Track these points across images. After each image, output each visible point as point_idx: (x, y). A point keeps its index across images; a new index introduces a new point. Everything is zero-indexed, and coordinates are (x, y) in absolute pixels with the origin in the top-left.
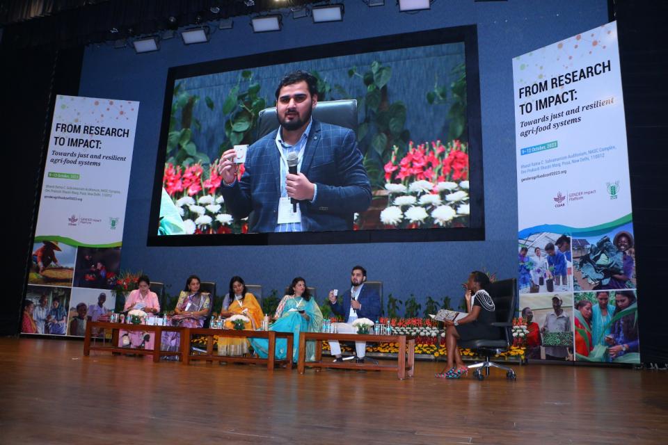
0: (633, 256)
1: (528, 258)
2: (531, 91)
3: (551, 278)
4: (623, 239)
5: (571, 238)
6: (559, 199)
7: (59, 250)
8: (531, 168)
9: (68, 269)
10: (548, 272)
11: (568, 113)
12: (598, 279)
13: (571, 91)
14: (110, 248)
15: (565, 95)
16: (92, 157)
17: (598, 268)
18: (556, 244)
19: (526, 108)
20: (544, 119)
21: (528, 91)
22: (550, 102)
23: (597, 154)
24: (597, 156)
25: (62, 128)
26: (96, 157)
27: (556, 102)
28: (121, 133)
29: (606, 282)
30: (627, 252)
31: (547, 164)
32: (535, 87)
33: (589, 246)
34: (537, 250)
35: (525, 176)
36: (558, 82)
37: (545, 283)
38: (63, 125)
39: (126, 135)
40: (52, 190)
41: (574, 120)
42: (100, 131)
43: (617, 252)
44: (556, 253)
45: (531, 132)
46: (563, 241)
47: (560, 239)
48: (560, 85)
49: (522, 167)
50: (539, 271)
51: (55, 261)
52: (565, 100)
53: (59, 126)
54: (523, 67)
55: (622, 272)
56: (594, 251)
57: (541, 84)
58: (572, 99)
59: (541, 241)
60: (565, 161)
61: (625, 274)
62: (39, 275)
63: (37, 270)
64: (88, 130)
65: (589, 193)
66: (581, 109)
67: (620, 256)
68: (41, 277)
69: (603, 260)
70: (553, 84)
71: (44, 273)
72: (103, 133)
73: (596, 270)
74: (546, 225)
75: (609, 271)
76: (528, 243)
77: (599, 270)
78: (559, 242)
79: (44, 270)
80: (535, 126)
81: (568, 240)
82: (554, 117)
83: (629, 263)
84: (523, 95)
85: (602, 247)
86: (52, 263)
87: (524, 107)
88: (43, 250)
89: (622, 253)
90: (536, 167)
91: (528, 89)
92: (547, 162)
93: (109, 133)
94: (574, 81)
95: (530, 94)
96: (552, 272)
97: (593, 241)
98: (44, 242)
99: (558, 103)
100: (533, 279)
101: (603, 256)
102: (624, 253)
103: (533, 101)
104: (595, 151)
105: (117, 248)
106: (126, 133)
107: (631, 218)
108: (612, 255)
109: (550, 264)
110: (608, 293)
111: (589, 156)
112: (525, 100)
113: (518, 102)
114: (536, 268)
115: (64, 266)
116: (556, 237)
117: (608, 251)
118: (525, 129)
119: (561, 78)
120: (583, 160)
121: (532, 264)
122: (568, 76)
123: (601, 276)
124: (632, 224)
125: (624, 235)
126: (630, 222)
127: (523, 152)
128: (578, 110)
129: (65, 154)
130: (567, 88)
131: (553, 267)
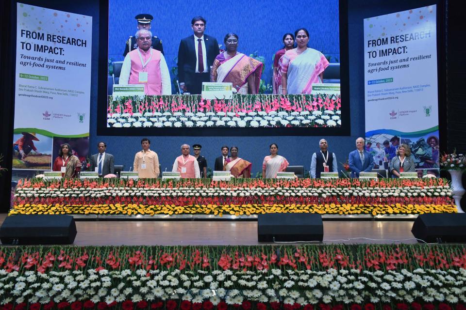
0: (438, 149)
1: (372, 149)
2: (376, 43)
3: (387, 161)
4: (433, 140)
5: (400, 138)
6: (393, 114)
7: (37, 140)
8: (374, 93)
9: (46, 155)
10: (385, 158)
11: (401, 61)
12: (417, 163)
13: (404, 47)
14: (81, 138)
15: (399, 49)
16: (57, 62)
17: (417, 156)
18: (391, 141)
19: (373, 54)
20: (385, 63)
21: (374, 43)
22: (389, 52)
23: (419, 88)
24: (419, 90)
25: (27, 34)
26: (60, 62)
27: (393, 53)
28: (80, 43)
29: (421, 164)
30: (435, 147)
31: (386, 92)
32: (379, 41)
33: (411, 143)
34: (378, 144)
35: (370, 98)
36: (395, 40)
37: (383, 164)
38: (27, 31)
39: (84, 45)
40: (25, 89)
41: (404, 66)
42: (62, 40)
43: (429, 147)
44: (391, 147)
45: (375, 70)
46: (395, 140)
47: (393, 138)
48: (396, 42)
49: (369, 92)
50: (379, 157)
51: (35, 149)
52: (399, 52)
53: (23, 32)
54: (371, 26)
55: (431, 159)
56: (414, 146)
57: (383, 39)
58: (404, 53)
59: (381, 139)
60: (398, 91)
61: (433, 160)
62: (21, 161)
63: (20, 157)
64: (51, 38)
65: (412, 112)
66: (409, 59)
67: (430, 150)
68: (24, 162)
69: (420, 151)
70: (391, 40)
71: (26, 159)
72: (64, 42)
73: (415, 157)
74: (384, 130)
75: (423, 158)
76: (371, 140)
77: (417, 157)
78: (392, 140)
79: (25, 157)
80: (378, 67)
81: (398, 139)
82: (392, 62)
83: (435, 154)
84: (371, 45)
85: (420, 144)
86: (32, 151)
87: (371, 53)
88: (23, 140)
89: (431, 148)
90: (378, 93)
91: (374, 42)
92: (385, 90)
93: (70, 43)
94: (406, 41)
95: (375, 45)
96: (388, 158)
97: (414, 141)
98: (23, 133)
99: (394, 54)
100: (375, 162)
101: (420, 149)
102: (433, 148)
103: (377, 50)
104: (418, 87)
105: (86, 138)
106: (84, 43)
107: (438, 128)
108: (426, 149)
109: (387, 153)
110: (422, 170)
111: (413, 89)
112: (372, 49)
113: (367, 49)
114: (378, 155)
115: (43, 153)
116: (390, 137)
117: (424, 147)
118: (371, 68)
119: (397, 38)
120: (409, 91)
121: (374, 152)
122: (402, 37)
123: (418, 161)
124: (438, 132)
125: (433, 138)
126: (437, 130)
127: (370, 83)
128: (407, 60)
129: (33, 58)
130: (401, 44)
131: (388, 155)
